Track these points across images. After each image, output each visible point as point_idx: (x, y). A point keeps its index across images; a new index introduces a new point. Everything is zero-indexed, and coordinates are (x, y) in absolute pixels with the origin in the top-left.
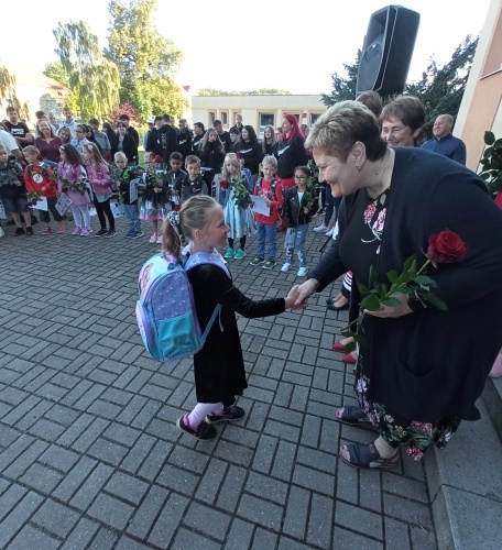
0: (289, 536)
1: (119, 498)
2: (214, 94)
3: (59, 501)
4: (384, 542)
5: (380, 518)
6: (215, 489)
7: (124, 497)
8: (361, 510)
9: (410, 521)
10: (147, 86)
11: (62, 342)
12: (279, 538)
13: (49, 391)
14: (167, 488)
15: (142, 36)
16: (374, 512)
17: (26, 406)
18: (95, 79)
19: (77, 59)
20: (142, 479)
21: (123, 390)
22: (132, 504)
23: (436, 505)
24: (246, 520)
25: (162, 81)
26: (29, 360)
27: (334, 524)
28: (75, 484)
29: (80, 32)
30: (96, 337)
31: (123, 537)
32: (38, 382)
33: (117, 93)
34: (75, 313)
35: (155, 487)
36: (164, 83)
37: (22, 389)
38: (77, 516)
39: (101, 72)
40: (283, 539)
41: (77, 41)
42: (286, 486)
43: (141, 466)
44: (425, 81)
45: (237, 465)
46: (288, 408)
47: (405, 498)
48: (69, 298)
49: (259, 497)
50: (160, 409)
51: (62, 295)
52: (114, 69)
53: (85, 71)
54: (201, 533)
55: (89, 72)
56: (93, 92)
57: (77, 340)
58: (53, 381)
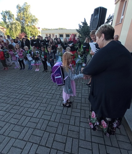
10: (28, 28)
11: (14, 104)
13: (13, 121)
15: (26, 15)
17: (6, 127)
18: (14, 26)
19: (8, 21)
21: (36, 118)
26: (5, 111)
29: (9, 13)
30: (25, 101)
32: (9, 118)
35: (52, 149)
36: (33, 27)
37: (4, 121)
41: (8, 16)
45: (75, 138)
50: (48, 122)
52: (19, 23)
55: (12, 24)
56: (13, 29)
57: (19, 103)
58: (13, 117)
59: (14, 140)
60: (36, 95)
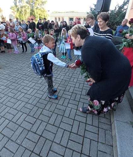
0: (73, 133)
1: (28, 122)
2: (56, 12)
3: (13, 122)
4: (98, 134)
5: (97, 128)
6: (54, 121)
7: (30, 122)
8: (93, 126)
9: (106, 129)
10: (38, 11)
12: (70, 133)
13: (10, 94)
14: (41, 120)
16: (96, 127)
18: (23, 9)
19: (19, 4)
20: (34, 118)
21: (29, 95)
22: (32, 124)
23: (113, 125)
24: (62, 129)
25: (42, 9)
26: (5, 86)
27: (85, 130)
28: (17, 118)
30: (22, 80)
31: (30, 132)
32: (7, 92)
33: (29, 13)
34: (17, 74)
35: (38, 120)
36: (42, 10)
37: (3, 94)
38: (18, 126)
39: (25, 7)
40: (71, 133)
42: (73, 120)
43: (34, 114)
44: (116, 9)
45: (60, 115)
46: (74, 100)
47: (105, 123)
48: (15, 70)
49: (66, 123)
50: (39, 100)
51: (14, 69)
52: (28, 6)
53: (21, 7)
54: (50, 132)
56: (23, 13)
57: (17, 81)
58: (11, 92)
59: (9, 108)
60: (33, 76)
